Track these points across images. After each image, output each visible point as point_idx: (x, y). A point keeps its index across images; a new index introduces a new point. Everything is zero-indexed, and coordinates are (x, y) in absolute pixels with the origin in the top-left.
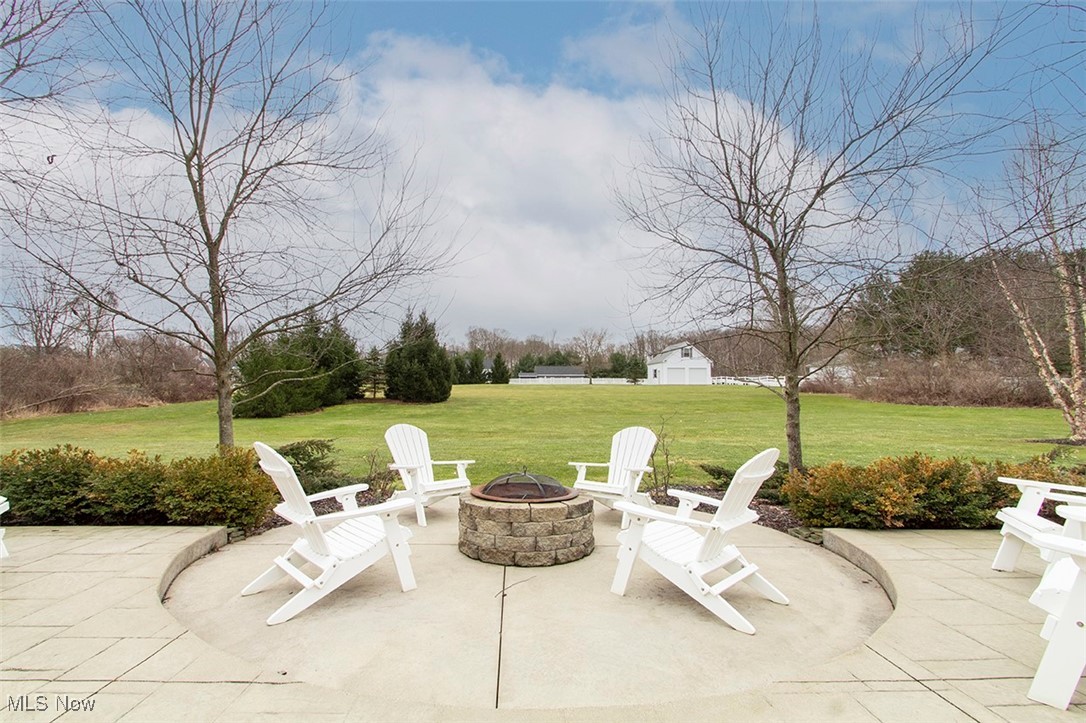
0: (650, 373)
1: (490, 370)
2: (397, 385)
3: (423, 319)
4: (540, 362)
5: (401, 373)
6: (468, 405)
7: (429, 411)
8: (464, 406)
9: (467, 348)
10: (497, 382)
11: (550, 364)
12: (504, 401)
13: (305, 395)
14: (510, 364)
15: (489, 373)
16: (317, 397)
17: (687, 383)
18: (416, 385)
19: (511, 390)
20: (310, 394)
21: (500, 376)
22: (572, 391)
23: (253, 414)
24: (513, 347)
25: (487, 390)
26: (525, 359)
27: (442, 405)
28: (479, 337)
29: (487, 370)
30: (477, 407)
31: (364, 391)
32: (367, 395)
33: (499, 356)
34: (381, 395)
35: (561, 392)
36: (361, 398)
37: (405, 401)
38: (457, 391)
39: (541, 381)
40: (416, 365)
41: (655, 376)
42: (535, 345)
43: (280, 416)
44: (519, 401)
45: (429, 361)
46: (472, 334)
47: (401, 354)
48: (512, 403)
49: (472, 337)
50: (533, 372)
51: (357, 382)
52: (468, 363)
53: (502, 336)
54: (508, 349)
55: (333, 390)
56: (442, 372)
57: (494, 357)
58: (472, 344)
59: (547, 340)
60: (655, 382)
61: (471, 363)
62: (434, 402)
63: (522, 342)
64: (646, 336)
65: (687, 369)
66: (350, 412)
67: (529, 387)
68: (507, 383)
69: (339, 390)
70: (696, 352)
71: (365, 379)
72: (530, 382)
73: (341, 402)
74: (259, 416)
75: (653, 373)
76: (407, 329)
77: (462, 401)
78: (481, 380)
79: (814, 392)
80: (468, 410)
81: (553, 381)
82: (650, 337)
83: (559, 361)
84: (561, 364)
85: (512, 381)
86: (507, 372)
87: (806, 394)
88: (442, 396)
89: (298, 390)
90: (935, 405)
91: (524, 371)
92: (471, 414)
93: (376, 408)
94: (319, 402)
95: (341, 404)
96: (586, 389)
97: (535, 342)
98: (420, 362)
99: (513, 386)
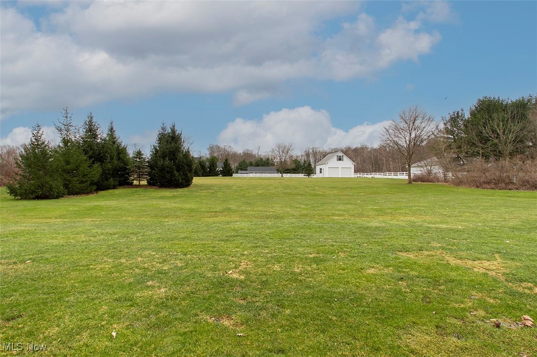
0: (318, 170)
1: (221, 169)
2: (154, 175)
3: (173, 131)
4: (251, 164)
5: (157, 167)
6: (204, 189)
7: (175, 194)
8: (201, 190)
9: (208, 156)
10: (225, 176)
11: (257, 166)
12: (228, 187)
13: (82, 182)
14: (234, 166)
15: (220, 171)
16: (92, 184)
17: (340, 177)
18: (168, 176)
19: (234, 180)
20: (86, 181)
21: (227, 172)
22: (272, 181)
23: (32, 197)
24: (235, 155)
25: (218, 180)
26: (241, 162)
27: (186, 189)
28: (215, 150)
29: (219, 168)
30: (210, 191)
31: (133, 180)
32: (135, 182)
33: (226, 160)
34: (144, 182)
35: (265, 181)
36: (130, 185)
37: (160, 187)
38: (196, 180)
39: (251, 175)
40: (167, 162)
41: (321, 172)
42: (247, 155)
43: (57, 197)
44: (239, 187)
45: (176, 159)
46: (211, 149)
47: (157, 154)
48: (235, 188)
49: (211, 150)
50: (247, 170)
51: (128, 174)
52: (208, 164)
53: (229, 150)
54: (232, 157)
55: (107, 179)
56: (186, 166)
57: (224, 161)
58: (211, 154)
59: (255, 152)
60: (321, 175)
61: (210, 164)
62: (181, 188)
63: (240, 154)
64: (311, 151)
65: (340, 168)
66: (117, 194)
67: (245, 178)
68: (232, 176)
69: (112, 179)
70: (345, 158)
71: (133, 171)
72: (245, 175)
73: (114, 187)
74: (38, 198)
75: (319, 170)
76: (162, 138)
77: (200, 187)
78: (216, 174)
79: (421, 181)
80: (204, 193)
81: (258, 175)
82: (313, 151)
83: (263, 164)
84: (263, 166)
85: (234, 175)
86: (232, 170)
87: (417, 183)
88: (186, 183)
89: (75, 179)
90: (510, 189)
91: (242, 170)
92: (205, 196)
93: (138, 192)
94: (95, 187)
95: (114, 188)
96: (281, 179)
97: (248, 154)
98: (170, 160)
99: (235, 178)
